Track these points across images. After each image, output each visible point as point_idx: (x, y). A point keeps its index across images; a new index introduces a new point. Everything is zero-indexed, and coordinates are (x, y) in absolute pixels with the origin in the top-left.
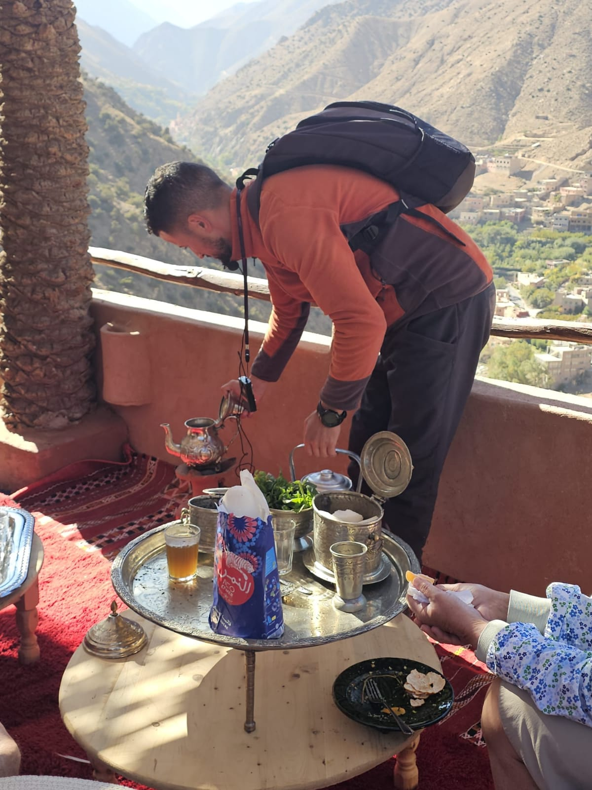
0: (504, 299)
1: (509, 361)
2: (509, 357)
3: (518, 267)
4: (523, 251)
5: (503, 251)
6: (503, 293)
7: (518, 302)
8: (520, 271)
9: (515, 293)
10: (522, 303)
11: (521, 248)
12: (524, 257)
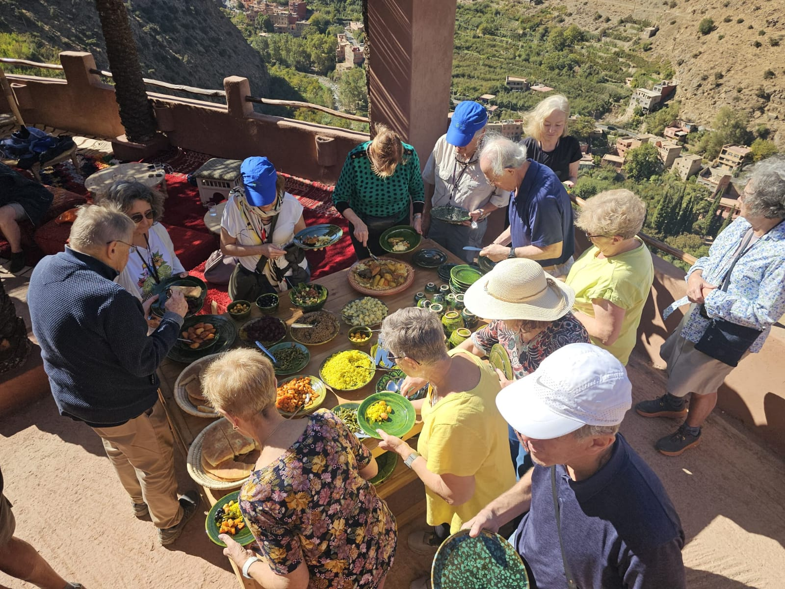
0: (344, 40)
1: (351, 79)
2: (351, 78)
3: (350, 18)
4: (351, 7)
5: (340, 7)
6: (342, 36)
7: (352, 41)
8: (351, 20)
9: (350, 35)
10: (354, 41)
11: (350, 5)
12: (352, 11)
